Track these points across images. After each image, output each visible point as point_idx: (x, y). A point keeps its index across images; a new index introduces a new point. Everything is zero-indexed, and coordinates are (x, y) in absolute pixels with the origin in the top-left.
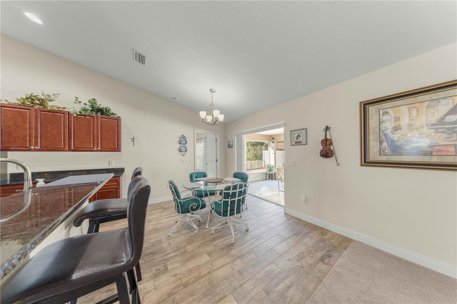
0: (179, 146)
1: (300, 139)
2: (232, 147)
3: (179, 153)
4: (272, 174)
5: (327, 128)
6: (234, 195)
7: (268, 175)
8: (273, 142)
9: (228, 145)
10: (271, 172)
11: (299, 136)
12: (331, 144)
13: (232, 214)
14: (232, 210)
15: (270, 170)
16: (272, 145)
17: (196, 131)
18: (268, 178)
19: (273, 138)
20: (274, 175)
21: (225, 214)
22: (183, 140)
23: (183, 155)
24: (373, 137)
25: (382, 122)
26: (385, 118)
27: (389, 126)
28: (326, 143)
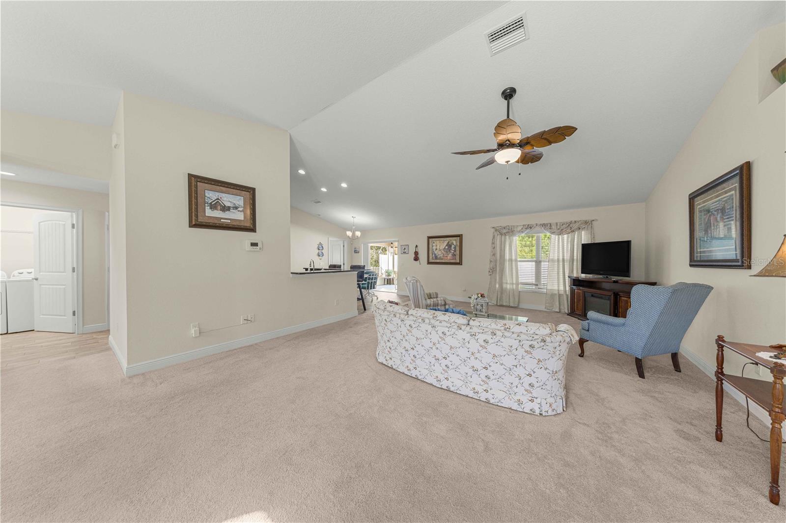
0: (318, 251)
1: (405, 251)
2: (359, 252)
3: (318, 257)
4: (390, 279)
5: (417, 246)
6: (372, 279)
7: (386, 280)
8: (392, 247)
9: (355, 251)
10: (390, 277)
11: (405, 249)
12: (418, 254)
13: (371, 289)
14: (371, 286)
15: (389, 275)
16: (392, 250)
17: (330, 239)
18: (386, 283)
19: (392, 243)
20: (392, 280)
21: (368, 289)
22: (320, 247)
23: (320, 259)
24: (430, 252)
25: (433, 246)
26: (434, 245)
27: (434, 248)
28: (416, 253)
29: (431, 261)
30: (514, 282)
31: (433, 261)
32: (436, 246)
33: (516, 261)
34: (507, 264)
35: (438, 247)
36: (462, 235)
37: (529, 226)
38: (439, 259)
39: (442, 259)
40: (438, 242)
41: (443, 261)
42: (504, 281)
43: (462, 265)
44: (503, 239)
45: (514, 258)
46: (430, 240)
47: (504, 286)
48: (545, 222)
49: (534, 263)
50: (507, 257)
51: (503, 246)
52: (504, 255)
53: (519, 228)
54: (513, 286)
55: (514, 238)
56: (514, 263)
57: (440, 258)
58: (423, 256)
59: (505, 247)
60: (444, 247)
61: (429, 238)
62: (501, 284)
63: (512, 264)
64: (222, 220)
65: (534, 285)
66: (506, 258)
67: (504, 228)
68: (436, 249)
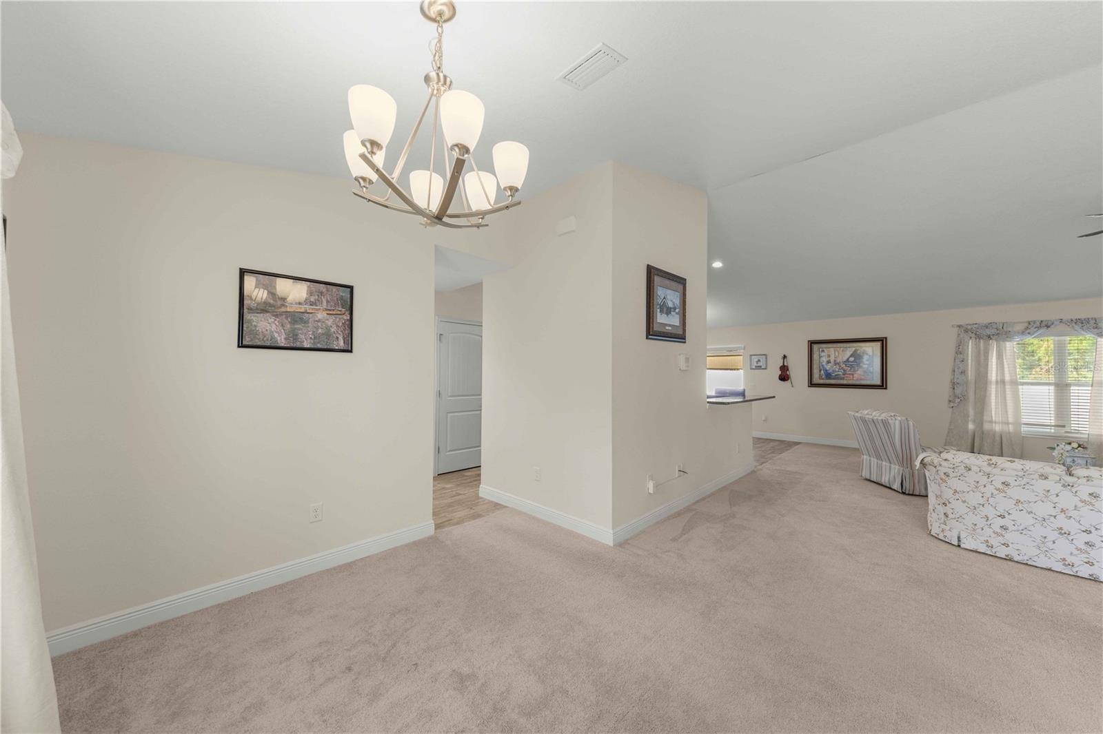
1: (760, 364)
5: (785, 357)
11: (759, 361)
12: (787, 370)
24: (815, 367)
25: (820, 357)
26: (822, 354)
27: (824, 359)
28: (784, 369)
29: (816, 380)
30: (1011, 420)
31: (822, 382)
32: (829, 356)
33: (1015, 383)
34: (993, 390)
35: (832, 359)
36: (886, 338)
37: (1044, 324)
38: (834, 379)
39: (843, 379)
40: (832, 349)
41: (845, 382)
42: (985, 418)
43: (886, 388)
44: (982, 348)
45: (1007, 378)
46: (815, 347)
47: (986, 426)
48: (1083, 316)
49: (1052, 388)
50: (993, 375)
51: (982, 357)
52: (987, 373)
53: (1020, 327)
54: (1009, 427)
55: (1008, 344)
56: (1008, 387)
57: (837, 377)
58: (799, 371)
59: (986, 359)
60: (845, 359)
61: (812, 343)
62: (980, 422)
63: (1004, 388)
64: (667, 328)
65: (1053, 426)
66: (989, 377)
67: (987, 327)
68: (829, 362)
